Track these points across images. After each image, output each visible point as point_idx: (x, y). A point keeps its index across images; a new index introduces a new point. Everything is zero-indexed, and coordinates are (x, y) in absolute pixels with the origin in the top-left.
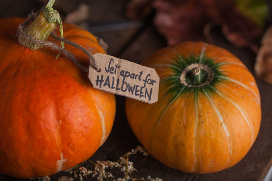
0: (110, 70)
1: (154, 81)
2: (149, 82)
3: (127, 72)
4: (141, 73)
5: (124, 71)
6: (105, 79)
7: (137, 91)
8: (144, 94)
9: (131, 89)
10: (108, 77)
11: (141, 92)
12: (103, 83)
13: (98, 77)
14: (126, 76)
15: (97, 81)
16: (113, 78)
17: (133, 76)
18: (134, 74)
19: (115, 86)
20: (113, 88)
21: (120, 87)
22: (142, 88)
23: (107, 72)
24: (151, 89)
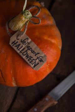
0: (23, 42)
1: (42, 61)
2: (40, 60)
3: (31, 48)
4: (38, 53)
5: (30, 47)
6: (17, 44)
7: (30, 59)
8: (33, 63)
9: (27, 56)
10: (20, 44)
11: (32, 61)
12: (15, 45)
13: (15, 41)
14: (29, 49)
15: (13, 42)
16: (22, 46)
17: (33, 52)
18: (34, 51)
19: (21, 50)
20: (19, 50)
21: (23, 52)
22: (34, 59)
23: (21, 42)
24: (38, 63)
